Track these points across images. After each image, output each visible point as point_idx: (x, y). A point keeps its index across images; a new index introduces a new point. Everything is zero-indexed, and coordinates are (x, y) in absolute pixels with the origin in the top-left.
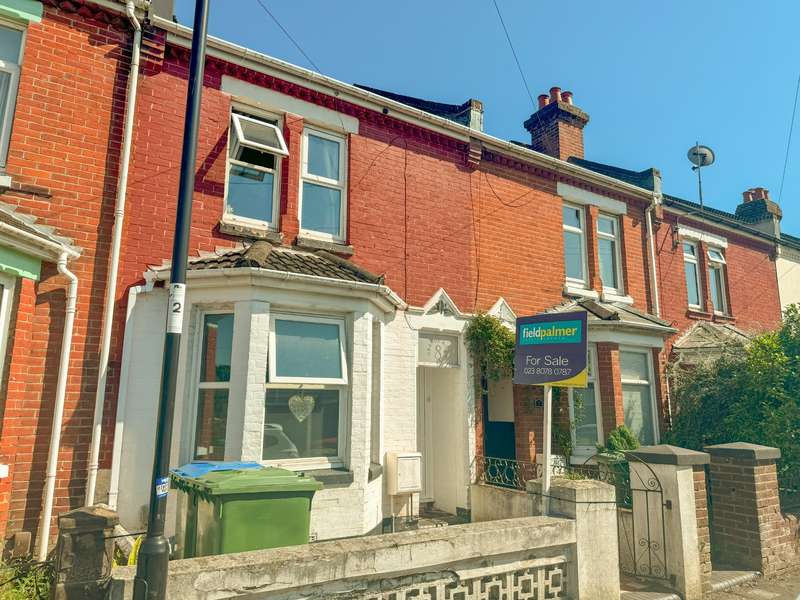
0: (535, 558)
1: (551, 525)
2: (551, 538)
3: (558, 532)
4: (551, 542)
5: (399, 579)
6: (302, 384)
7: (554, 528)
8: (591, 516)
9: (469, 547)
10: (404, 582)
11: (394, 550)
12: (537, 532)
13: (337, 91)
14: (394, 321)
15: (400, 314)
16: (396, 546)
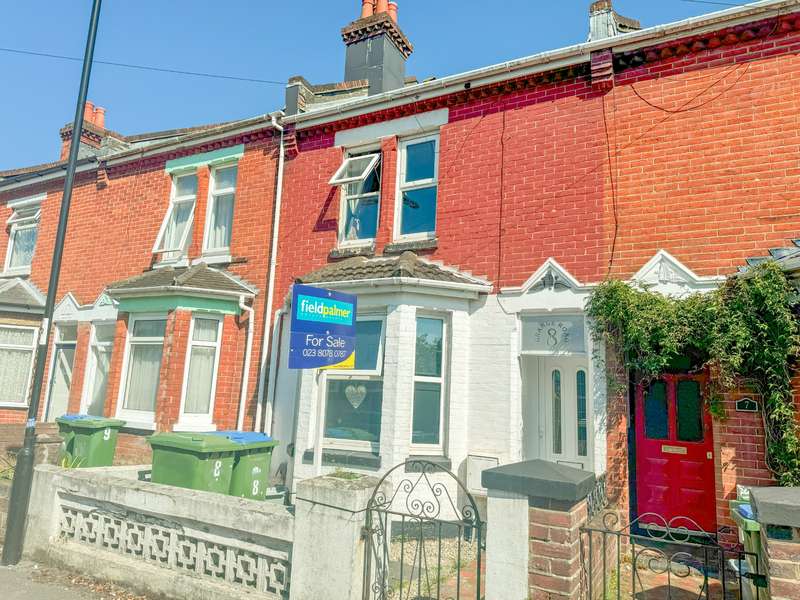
0: (253, 542)
1: (264, 514)
2: (263, 527)
3: (271, 523)
4: (263, 532)
5: (147, 517)
6: (351, 376)
7: (266, 518)
8: (316, 520)
9: (186, 508)
10: (149, 520)
11: (136, 493)
12: (249, 516)
13: (417, 95)
14: (485, 307)
15: (491, 299)
16: (138, 490)
